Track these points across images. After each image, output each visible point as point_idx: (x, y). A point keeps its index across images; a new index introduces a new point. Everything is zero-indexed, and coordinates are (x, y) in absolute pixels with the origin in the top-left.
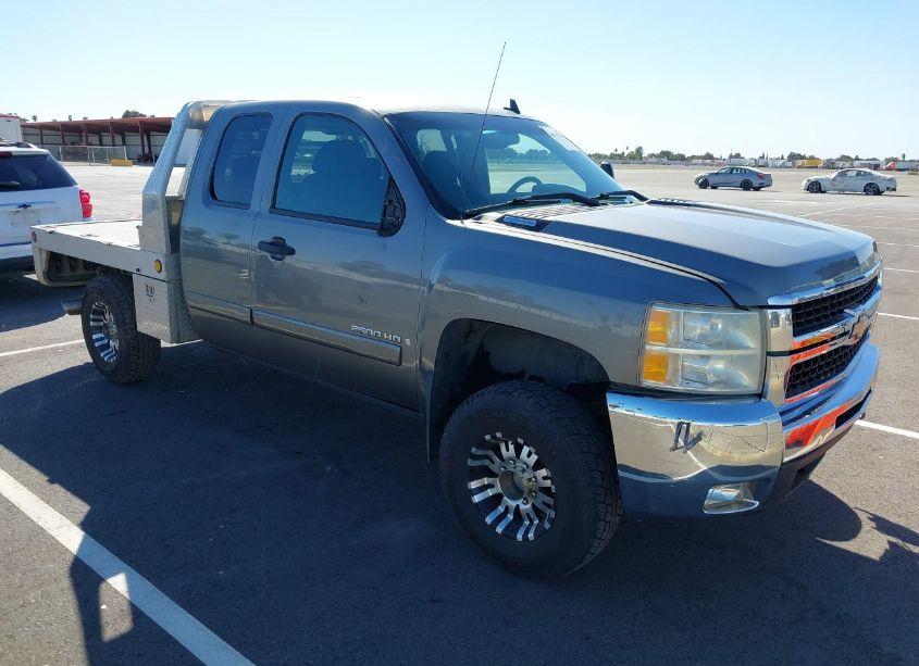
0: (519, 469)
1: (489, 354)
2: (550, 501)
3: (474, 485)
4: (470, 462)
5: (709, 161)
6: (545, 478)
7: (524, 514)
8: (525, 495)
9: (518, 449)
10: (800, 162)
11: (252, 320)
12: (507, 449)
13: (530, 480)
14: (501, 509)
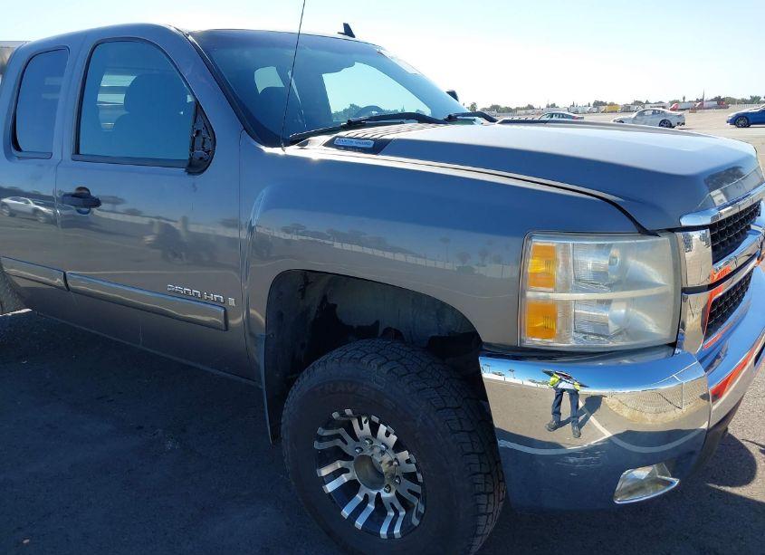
0: (377, 450)
1: (335, 306)
2: (418, 489)
3: (325, 472)
4: (317, 445)
5: (530, 111)
6: (408, 461)
7: (387, 505)
8: (387, 482)
9: (374, 428)
10: (603, 108)
11: (67, 285)
12: (362, 428)
13: (391, 463)
14: (359, 497)
